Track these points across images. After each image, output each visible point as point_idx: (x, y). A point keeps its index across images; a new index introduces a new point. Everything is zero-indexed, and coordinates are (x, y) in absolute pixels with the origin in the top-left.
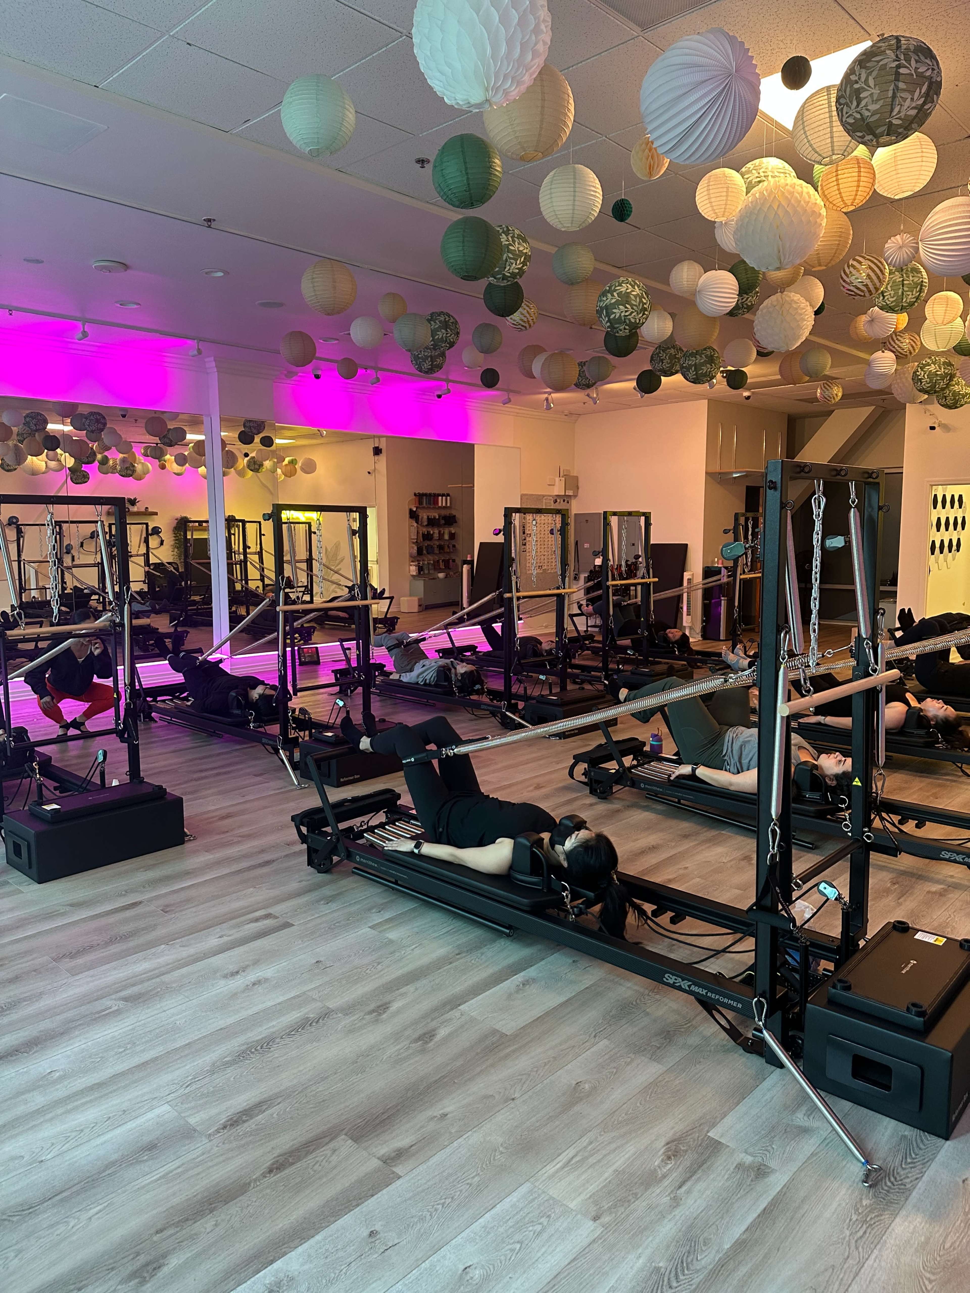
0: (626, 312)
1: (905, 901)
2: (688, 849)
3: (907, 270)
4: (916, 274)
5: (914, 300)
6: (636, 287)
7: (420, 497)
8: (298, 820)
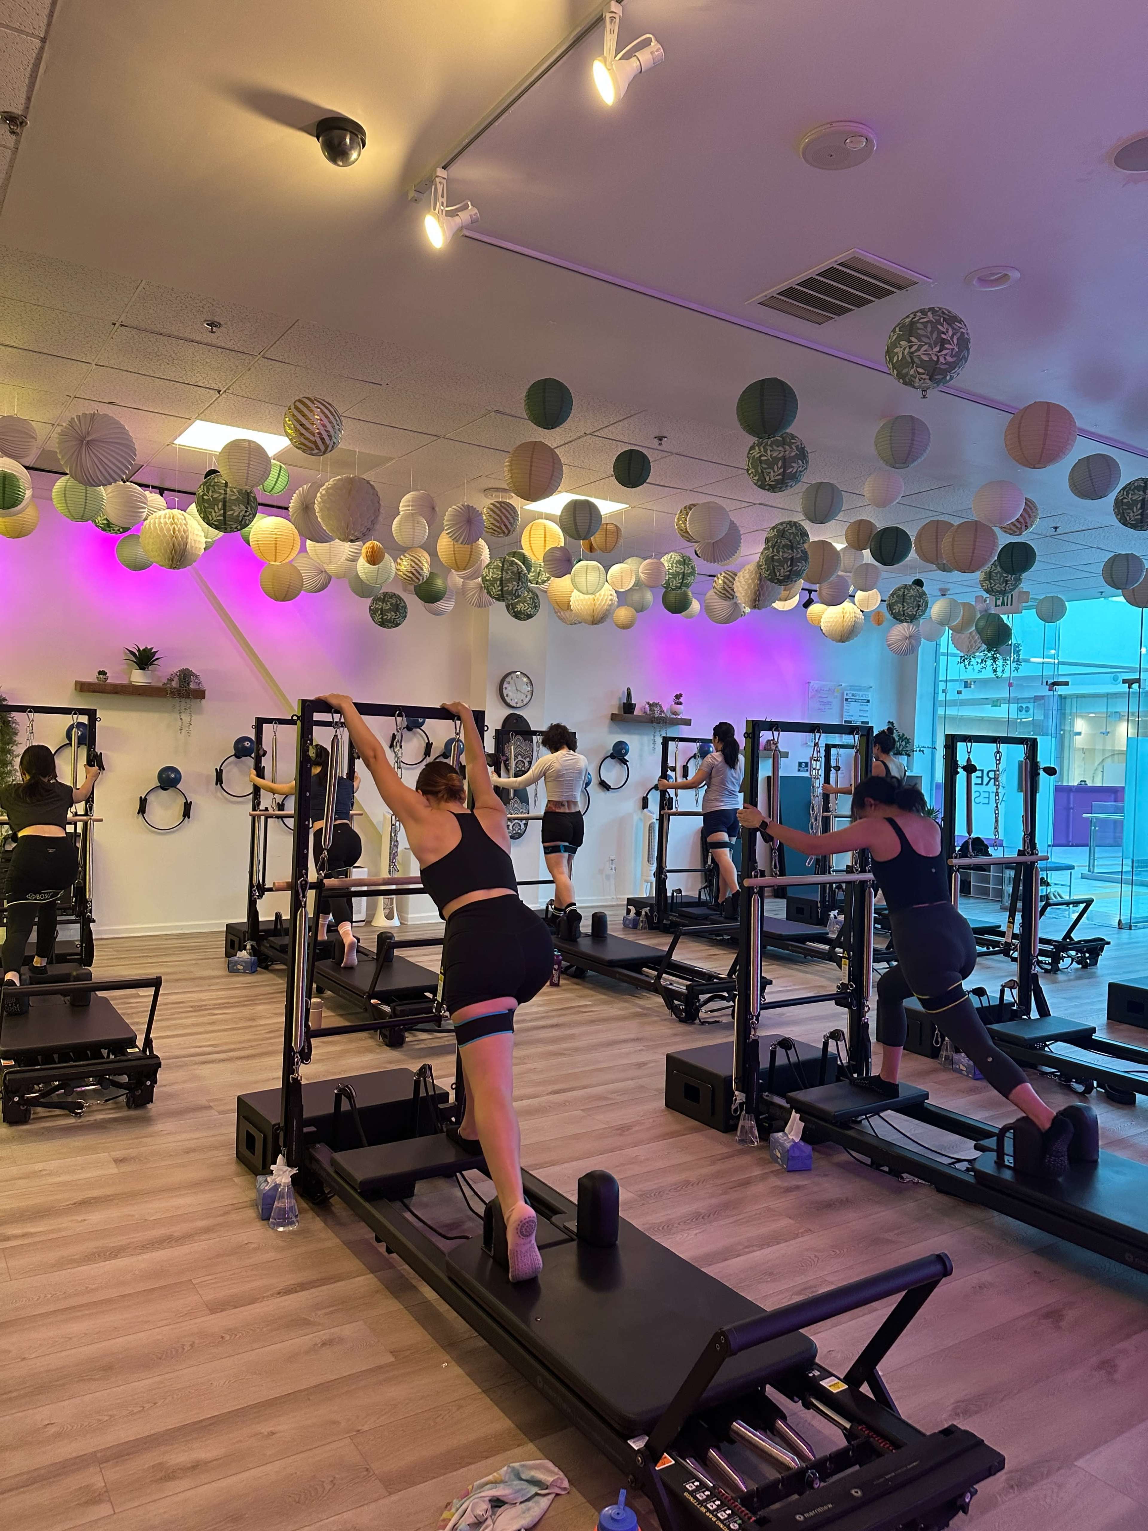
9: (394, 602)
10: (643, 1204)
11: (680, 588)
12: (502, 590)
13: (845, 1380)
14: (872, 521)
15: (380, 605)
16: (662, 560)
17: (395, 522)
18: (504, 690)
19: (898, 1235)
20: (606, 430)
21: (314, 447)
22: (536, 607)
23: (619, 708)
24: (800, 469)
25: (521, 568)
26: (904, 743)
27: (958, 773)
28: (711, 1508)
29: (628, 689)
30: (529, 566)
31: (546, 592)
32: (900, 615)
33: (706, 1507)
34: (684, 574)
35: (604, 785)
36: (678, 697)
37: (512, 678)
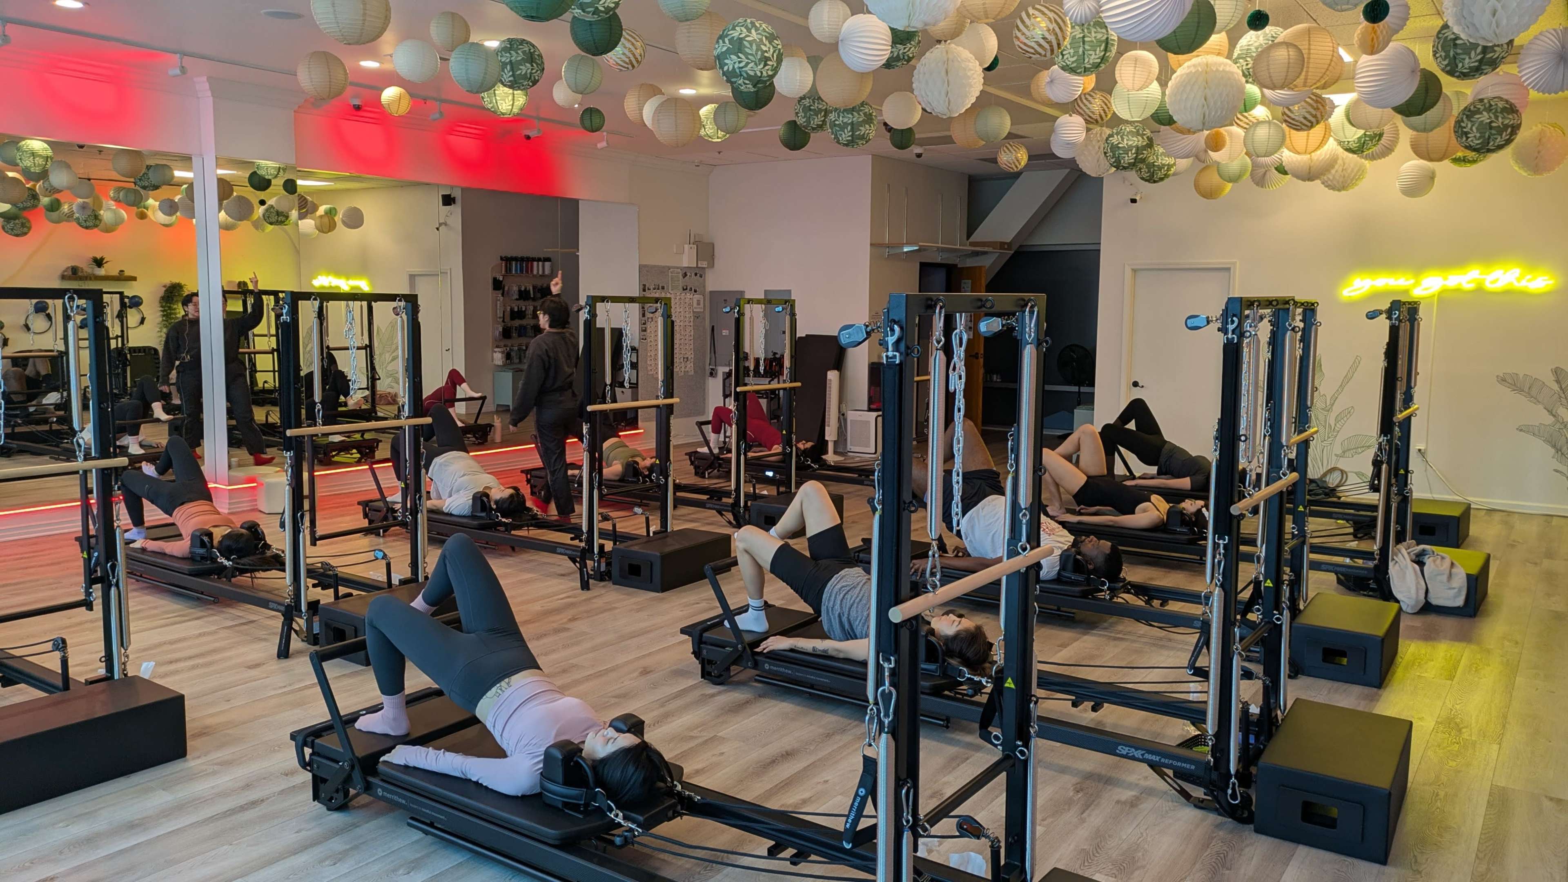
0: (740, 62)
1: (1089, 815)
2: (829, 753)
3: (1089, 25)
4: (1099, 30)
5: (1099, 60)
6: (753, 31)
7: (508, 260)
8: (300, 738)
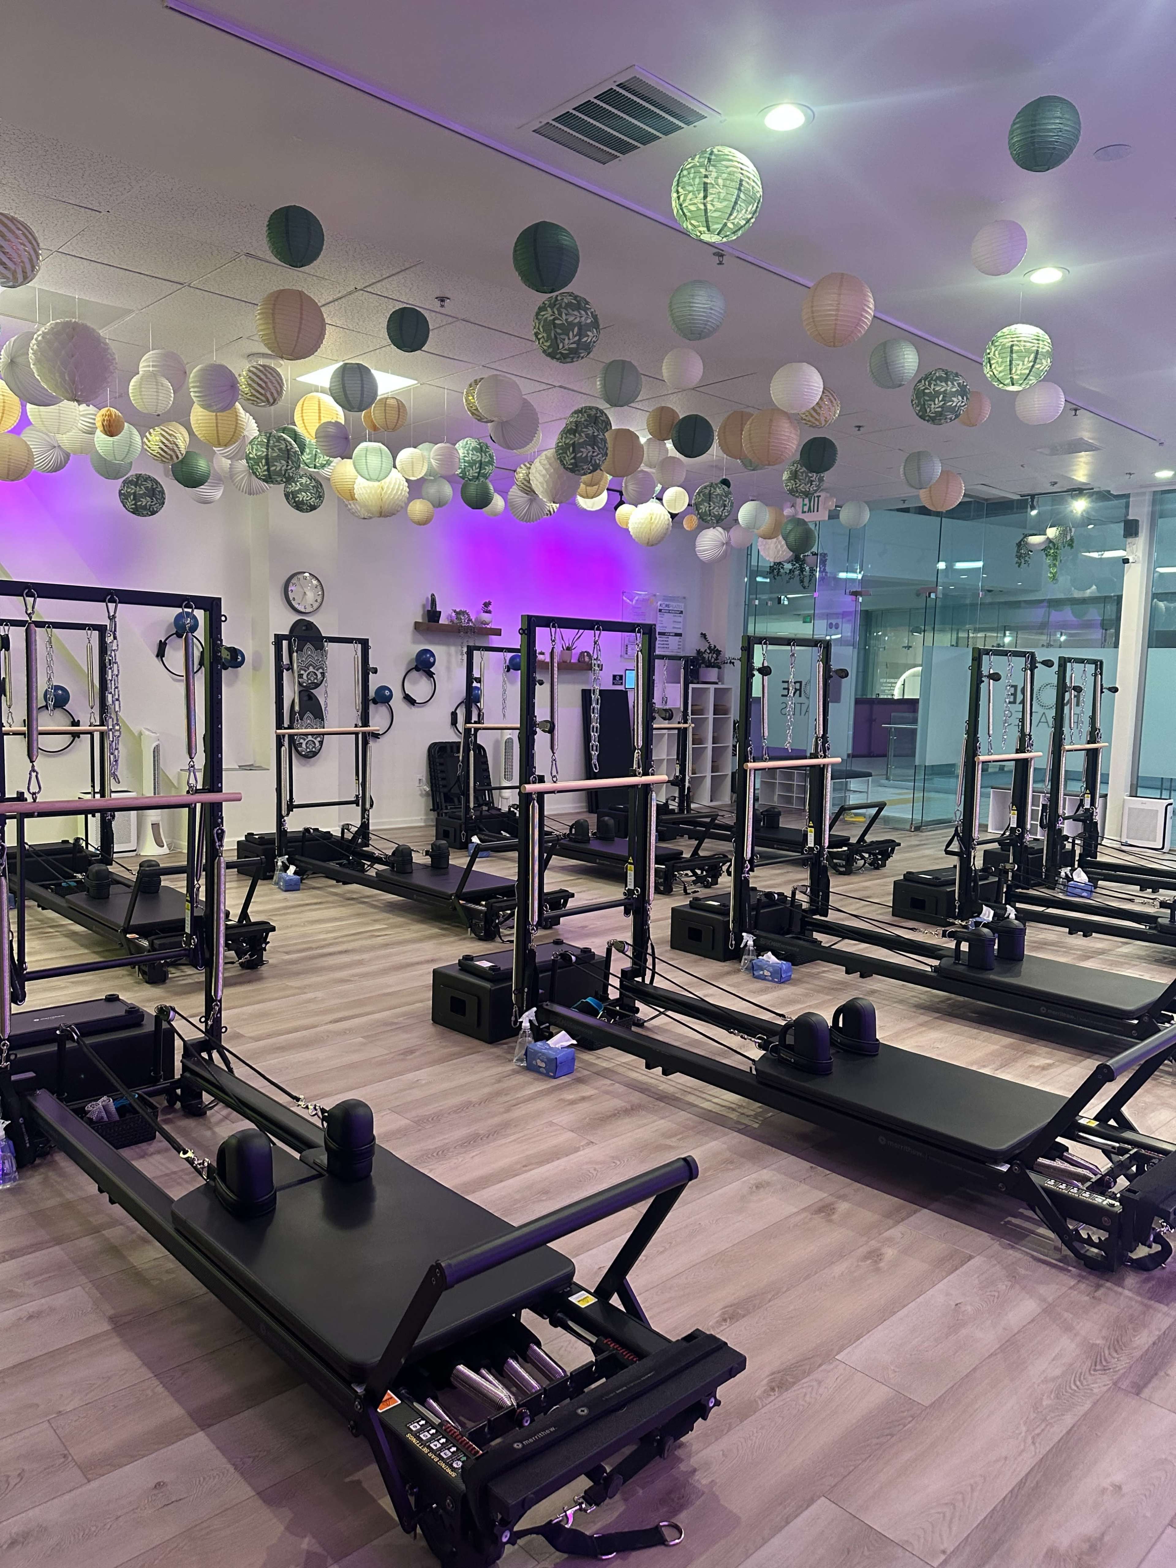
9: (149, 485)
10: (420, 1130)
11: (477, 478)
12: (268, 470)
13: (595, 1294)
14: (674, 408)
15: (132, 489)
16: (457, 445)
17: (132, 383)
18: (290, 593)
19: (679, 1140)
20: (379, 285)
21: (11, 277)
22: (320, 497)
23: (423, 615)
24: (594, 339)
25: (291, 444)
26: (715, 655)
27: (754, 675)
28: (435, 1448)
29: (433, 595)
30: (302, 446)
31: (329, 479)
32: (706, 515)
33: (429, 1447)
34: (481, 462)
35: (410, 700)
36: (487, 605)
37: (299, 579)
